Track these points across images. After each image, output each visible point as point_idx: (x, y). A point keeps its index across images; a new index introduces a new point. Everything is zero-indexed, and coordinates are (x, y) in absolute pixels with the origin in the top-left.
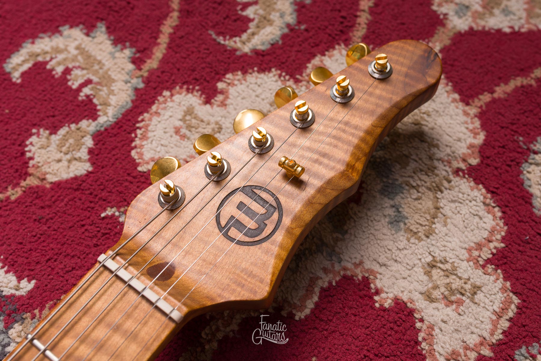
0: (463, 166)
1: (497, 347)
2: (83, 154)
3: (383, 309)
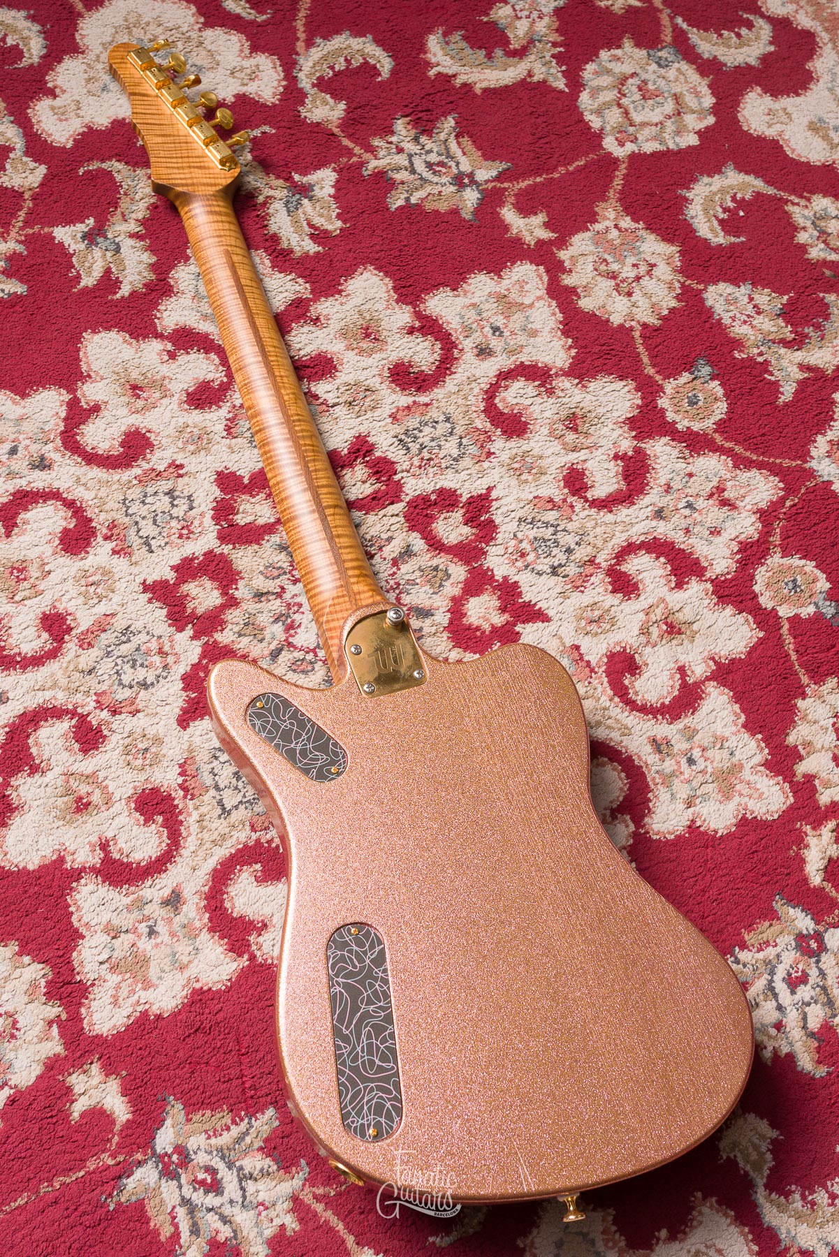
0: (200, 26)
1: (286, 78)
2: (32, 165)
3: (233, 103)
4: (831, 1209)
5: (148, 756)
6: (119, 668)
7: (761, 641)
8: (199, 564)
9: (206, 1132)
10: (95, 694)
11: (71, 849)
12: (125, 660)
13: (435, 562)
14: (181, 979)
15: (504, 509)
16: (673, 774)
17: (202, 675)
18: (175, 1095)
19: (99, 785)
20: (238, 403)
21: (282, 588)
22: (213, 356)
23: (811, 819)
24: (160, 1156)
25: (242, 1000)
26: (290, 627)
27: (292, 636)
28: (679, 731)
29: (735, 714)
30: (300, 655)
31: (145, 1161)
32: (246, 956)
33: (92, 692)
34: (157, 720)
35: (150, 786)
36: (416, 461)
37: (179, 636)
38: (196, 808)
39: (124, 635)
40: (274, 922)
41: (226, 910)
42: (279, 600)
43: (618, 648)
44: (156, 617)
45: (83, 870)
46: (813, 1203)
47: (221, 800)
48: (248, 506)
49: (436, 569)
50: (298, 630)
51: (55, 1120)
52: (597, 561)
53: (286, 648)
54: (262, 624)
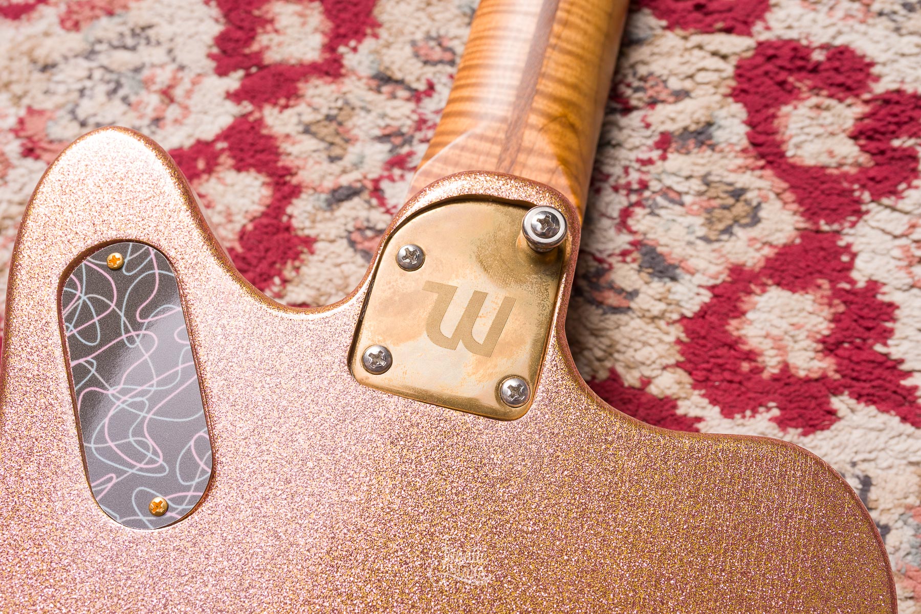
6: (88, 84)
12: (108, 76)
13: (743, 180)
17: (201, 164)
21: (431, 87)
26: (399, 163)
27: (391, 179)
33: (26, 101)
37: (212, 81)
39: (134, 34)
42: (411, 105)
44: (199, 30)
49: (738, 194)
50: (410, 176)
53: (366, 195)
54: (355, 132)
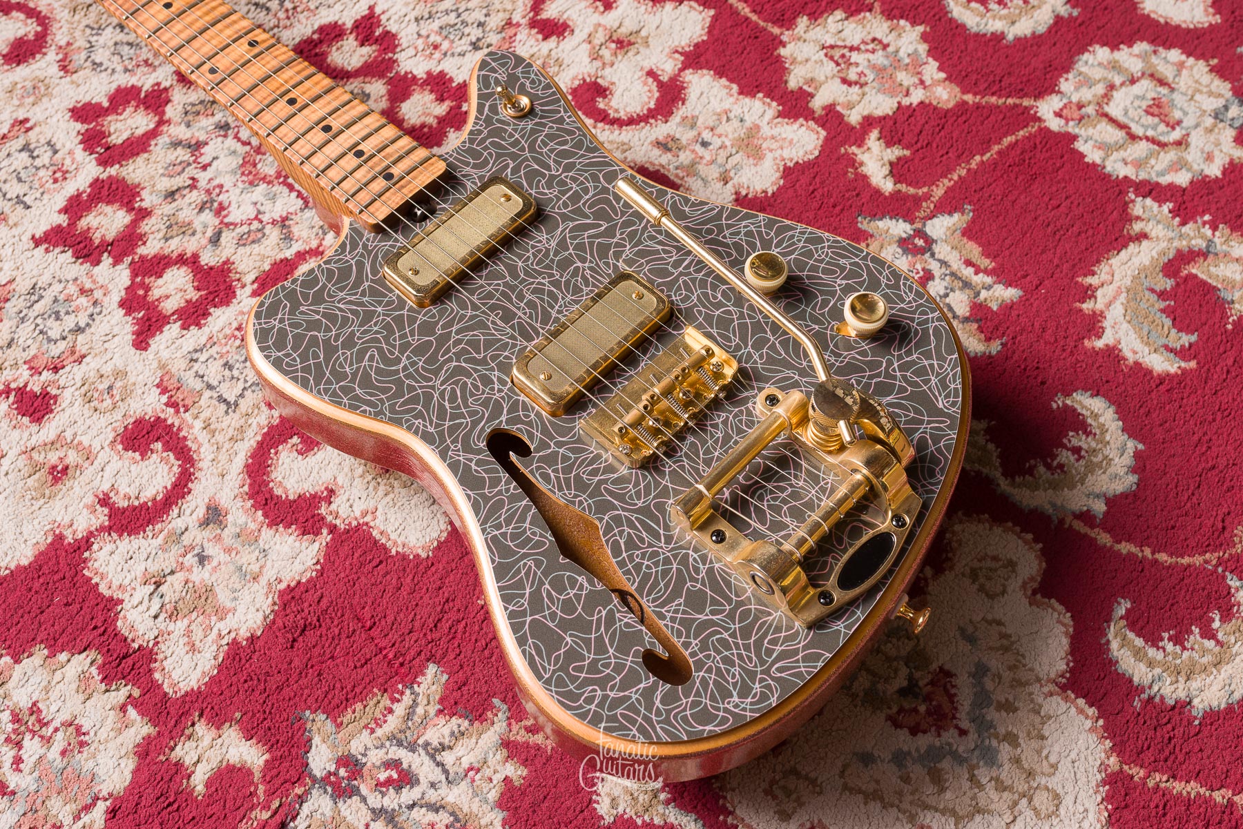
4: (1082, 462)
5: (115, 392)
6: (41, 327)
7: (715, 19)
8: (89, 196)
9: (366, 727)
10: (25, 363)
11: (67, 521)
12: (46, 316)
14: (260, 588)
15: (396, 17)
16: (693, 164)
17: (141, 292)
18: (309, 708)
19: (69, 445)
20: (63, 43)
21: (193, 179)
22: (14, 14)
23: (852, 139)
24: (323, 779)
25: (342, 575)
26: (220, 210)
27: (225, 216)
28: (679, 124)
29: (726, 87)
30: (245, 228)
31: (307, 793)
32: (325, 531)
33: (20, 362)
34: (109, 355)
35: (132, 420)
36: (282, 15)
37: (97, 270)
38: (197, 417)
39: (33, 294)
40: (340, 483)
41: (279, 497)
42: (195, 192)
43: (577, 83)
44: (62, 262)
45: (91, 534)
46: (1061, 466)
47: (220, 397)
48: (119, 125)
50: (231, 208)
51: (175, 806)
52: (514, 22)
53: (225, 229)
54: (187, 220)
